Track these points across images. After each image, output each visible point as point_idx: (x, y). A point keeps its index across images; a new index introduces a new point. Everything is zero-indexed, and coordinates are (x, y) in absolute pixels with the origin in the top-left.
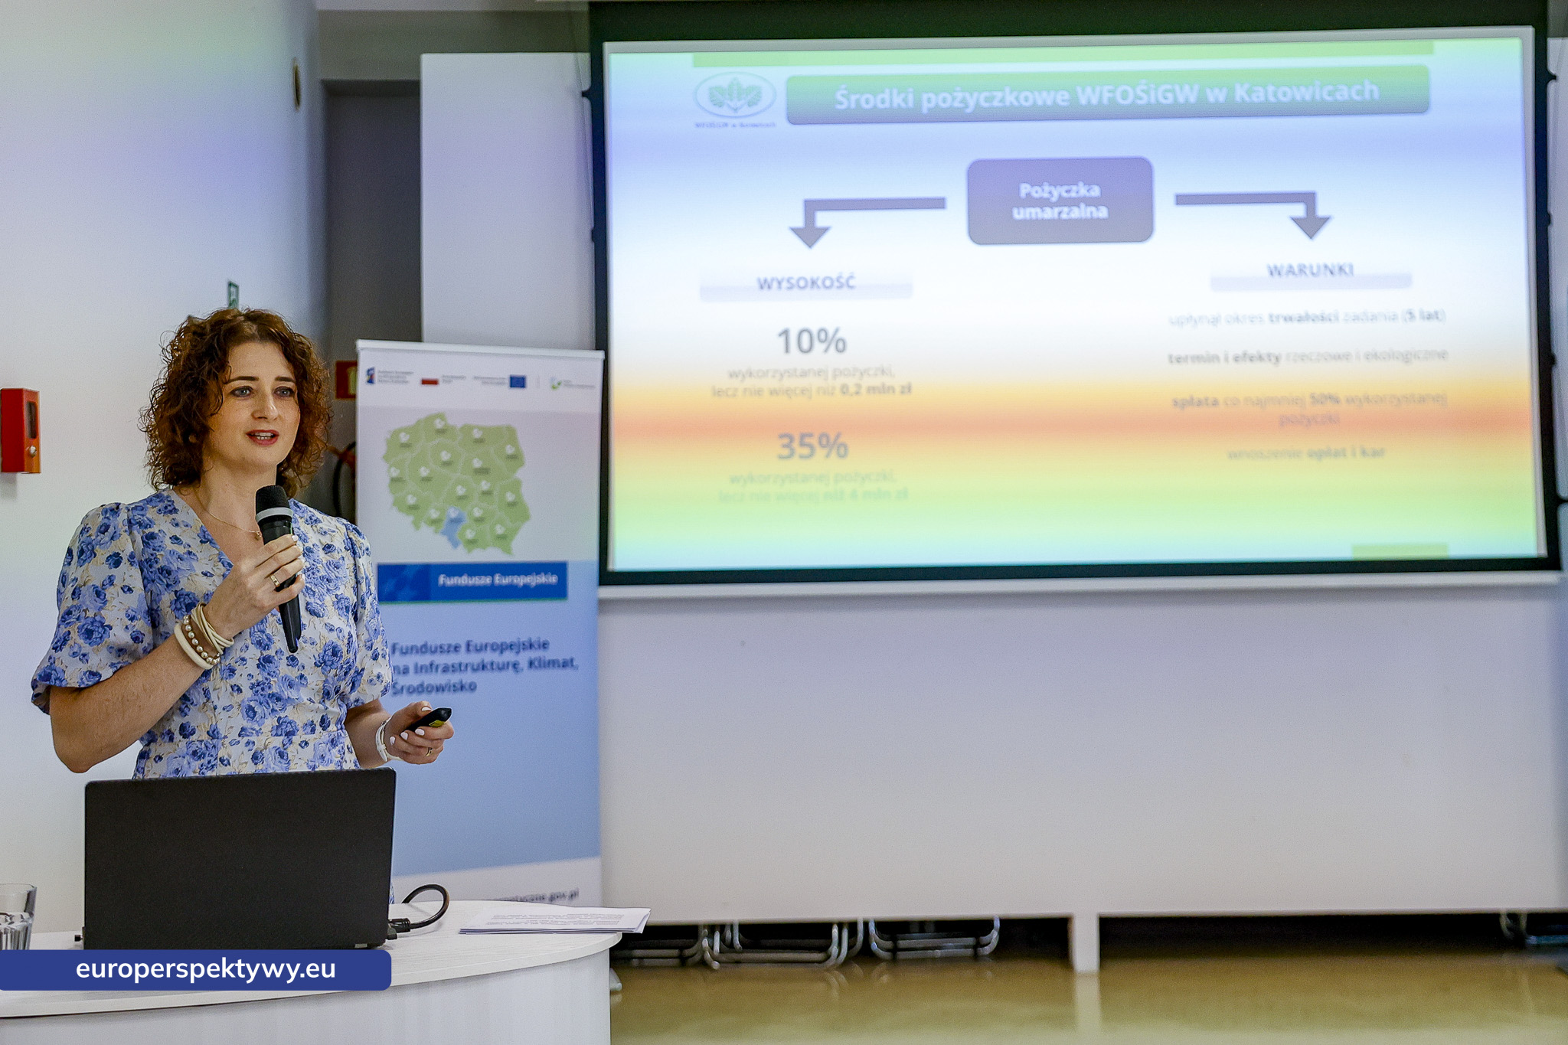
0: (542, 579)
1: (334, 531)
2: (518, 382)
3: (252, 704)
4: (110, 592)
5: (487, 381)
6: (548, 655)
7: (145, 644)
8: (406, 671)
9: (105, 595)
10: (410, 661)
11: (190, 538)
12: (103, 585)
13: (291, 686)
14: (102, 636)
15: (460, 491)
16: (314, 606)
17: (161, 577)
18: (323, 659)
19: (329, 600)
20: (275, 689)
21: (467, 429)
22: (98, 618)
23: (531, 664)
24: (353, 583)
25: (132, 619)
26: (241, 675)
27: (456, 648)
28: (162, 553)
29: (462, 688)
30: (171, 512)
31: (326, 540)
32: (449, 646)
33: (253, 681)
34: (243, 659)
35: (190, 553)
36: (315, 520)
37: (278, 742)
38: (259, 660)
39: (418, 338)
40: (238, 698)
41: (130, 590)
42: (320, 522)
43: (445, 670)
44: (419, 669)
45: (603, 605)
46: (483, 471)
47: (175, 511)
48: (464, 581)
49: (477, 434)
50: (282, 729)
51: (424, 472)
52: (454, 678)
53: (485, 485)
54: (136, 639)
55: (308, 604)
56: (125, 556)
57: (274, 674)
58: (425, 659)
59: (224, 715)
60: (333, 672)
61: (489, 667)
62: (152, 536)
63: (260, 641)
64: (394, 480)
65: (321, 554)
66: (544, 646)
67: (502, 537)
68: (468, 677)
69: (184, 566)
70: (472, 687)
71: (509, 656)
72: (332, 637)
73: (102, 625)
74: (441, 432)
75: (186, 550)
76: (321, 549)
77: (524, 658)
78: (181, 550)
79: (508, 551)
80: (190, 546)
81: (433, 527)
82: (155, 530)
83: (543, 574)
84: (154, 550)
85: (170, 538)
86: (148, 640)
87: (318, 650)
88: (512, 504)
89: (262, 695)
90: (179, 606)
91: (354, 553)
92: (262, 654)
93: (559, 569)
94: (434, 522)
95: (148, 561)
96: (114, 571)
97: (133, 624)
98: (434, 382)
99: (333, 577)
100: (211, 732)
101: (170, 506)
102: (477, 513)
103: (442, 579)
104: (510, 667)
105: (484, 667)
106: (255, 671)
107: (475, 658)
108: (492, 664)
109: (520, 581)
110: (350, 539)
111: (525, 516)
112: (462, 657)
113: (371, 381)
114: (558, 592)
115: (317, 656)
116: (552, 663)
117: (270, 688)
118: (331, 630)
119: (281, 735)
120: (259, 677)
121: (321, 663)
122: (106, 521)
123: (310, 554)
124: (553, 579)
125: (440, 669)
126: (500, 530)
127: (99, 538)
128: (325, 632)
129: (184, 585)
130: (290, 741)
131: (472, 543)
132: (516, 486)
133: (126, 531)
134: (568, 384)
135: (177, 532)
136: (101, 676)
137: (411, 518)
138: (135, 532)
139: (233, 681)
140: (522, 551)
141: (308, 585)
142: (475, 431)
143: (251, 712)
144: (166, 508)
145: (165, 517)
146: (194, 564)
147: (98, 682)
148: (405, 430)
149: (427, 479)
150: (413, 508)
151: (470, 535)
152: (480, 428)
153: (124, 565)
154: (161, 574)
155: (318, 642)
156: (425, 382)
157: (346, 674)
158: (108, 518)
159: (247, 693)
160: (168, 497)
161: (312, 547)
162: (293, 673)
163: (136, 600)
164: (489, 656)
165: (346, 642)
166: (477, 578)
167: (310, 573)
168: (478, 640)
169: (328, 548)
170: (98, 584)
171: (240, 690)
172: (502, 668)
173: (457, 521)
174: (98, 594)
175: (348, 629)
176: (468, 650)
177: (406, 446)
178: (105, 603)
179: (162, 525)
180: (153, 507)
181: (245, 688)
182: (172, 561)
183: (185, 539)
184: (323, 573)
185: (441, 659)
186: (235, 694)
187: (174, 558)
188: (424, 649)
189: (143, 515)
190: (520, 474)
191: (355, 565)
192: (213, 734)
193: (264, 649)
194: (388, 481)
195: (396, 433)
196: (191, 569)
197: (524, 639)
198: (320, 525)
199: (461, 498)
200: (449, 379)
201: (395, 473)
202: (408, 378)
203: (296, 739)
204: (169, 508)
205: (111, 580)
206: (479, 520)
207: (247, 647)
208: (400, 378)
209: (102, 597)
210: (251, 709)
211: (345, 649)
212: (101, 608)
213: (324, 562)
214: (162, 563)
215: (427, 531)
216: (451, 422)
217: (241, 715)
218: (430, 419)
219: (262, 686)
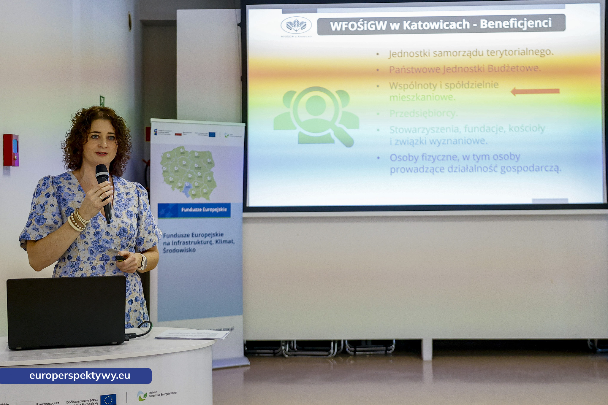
0: (221, 210)
1: (131, 188)
2: (212, 135)
3: (92, 249)
4: (46, 207)
5: (200, 134)
6: (223, 238)
7: (59, 225)
8: (169, 244)
9: (44, 207)
10: (170, 240)
11: (74, 189)
12: (44, 204)
13: (107, 243)
14: (43, 222)
15: (190, 176)
16: (118, 214)
17: (63, 202)
18: (119, 233)
19: (124, 212)
20: (100, 244)
21: (193, 152)
22: (42, 216)
23: (217, 242)
24: (137, 206)
25: (54, 216)
26: (88, 238)
27: (188, 235)
28: (63, 193)
29: (190, 250)
30: (69, 179)
31: (127, 191)
32: (185, 235)
33: (92, 240)
34: (88, 232)
35: (73, 194)
36: (125, 184)
37: (102, 263)
38: (94, 233)
39: (175, 118)
40: (87, 246)
41: (53, 206)
42: (126, 184)
43: (184, 243)
44: (174, 243)
45: (244, 219)
46: (199, 168)
47: (71, 179)
48: (191, 210)
49: (196, 154)
50: (103, 258)
51: (176, 169)
52: (187, 247)
53: (199, 174)
54: (56, 223)
55: (115, 213)
56: (51, 194)
57: (100, 238)
58: (176, 240)
59: (82, 252)
60: (124, 238)
61: (200, 243)
62: (60, 187)
63: (95, 226)
64: (164, 171)
65: (125, 196)
66: (222, 235)
67: (206, 194)
68: (192, 246)
69: (70, 198)
70: (194, 250)
71: (208, 239)
72: (124, 225)
73: (43, 218)
74: (183, 153)
75: (72, 193)
76: (125, 194)
77: (214, 239)
78: (70, 192)
79: (208, 199)
80: (74, 192)
81: (179, 190)
82: (62, 185)
83: (221, 208)
84: (60, 192)
85: (67, 188)
86: (60, 223)
87: (118, 230)
88: (210, 181)
89: (96, 246)
90: (68, 212)
91: (138, 195)
92: (95, 231)
93: (228, 206)
94: (180, 187)
95: (59, 196)
96: (47, 199)
97: (54, 217)
98: (180, 135)
99: (127, 204)
100: (77, 259)
101: (69, 177)
102: (196, 184)
103: (183, 209)
104: (209, 243)
105: (198, 243)
106: (93, 237)
107: (195, 239)
108: (202, 241)
109: (213, 210)
110: (137, 190)
111: (215, 186)
112: (191, 239)
113: (156, 134)
114: (227, 214)
115: (117, 232)
116: (225, 241)
117: (98, 243)
118: (123, 223)
119: (103, 261)
120: (94, 239)
121: (119, 235)
122: (45, 182)
123: (120, 195)
124: (225, 210)
125: (182, 243)
126: (205, 191)
127: (43, 188)
128: (121, 224)
129: (70, 205)
130: (107, 263)
131: (194, 195)
132: (211, 174)
133: (51, 185)
134: (231, 135)
135: (70, 186)
136: (43, 236)
137: (171, 186)
138: (54, 185)
139: (85, 240)
140: (213, 199)
141: (117, 207)
142: (196, 153)
143: (92, 252)
144: (67, 178)
145: (66, 181)
146: (74, 197)
147: (42, 238)
148: (169, 153)
149: (177, 171)
150: (172, 182)
151: (193, 192)
152: (197, 152)
153: (51, 197)
154: (63, 200)
155: (118, 227)
156: (176, 134)
157: (130, 239)
158: (46, 181)
159: (90, 245)
160: (69, 174)
161: (121, 193)
162: (108, 238)
163: (55, 209)
164: (200, 239)
165: (129, 227)
166: (196, 209)
167: (118, 202)
168: (197, 232)
169: (127, 194)
170: (42, 204)
171: (87, 244)
172: (206, 243)
173: (188, 187)
174: (42, 207)
175: (131, 222)
176: (192, 236)
177: (169, 159)
178: (44, 211)
179: (65, 183)
180: (63, 178)
181: (90, 243)
182: (66, 196)
183: (72, 189)
184: (124, 202)
185: (182, 240)
186: (86, 245)
187: (67, 195)
188: (176, 236)
189: (58, 180)
190: (213, 170)
191: (138, 199)
192: (78, 259)
193: (96, 229)
194: (162, 172)
195: (165, 154)
196: (73, 199)
197: (214, 232)
198: (126, 185)
199: (190, 179)
200: (185, 133)
201: (165, 169)
202: (170, 133)
203: (109, 262)
204: (69, 178)
205: (46, 202)
206: (197, 187)
207: (90, 228)
208: (167, 133)
209: (43, 208)
210: (92, 250)
211: (129, 230)
212: (43, 212)
213: (125, 198)
214: (63, 196)
215: (177, 191)
216: (186, 149)
217: (88, 253)
218: (179, 148)
219: (96, 242)
